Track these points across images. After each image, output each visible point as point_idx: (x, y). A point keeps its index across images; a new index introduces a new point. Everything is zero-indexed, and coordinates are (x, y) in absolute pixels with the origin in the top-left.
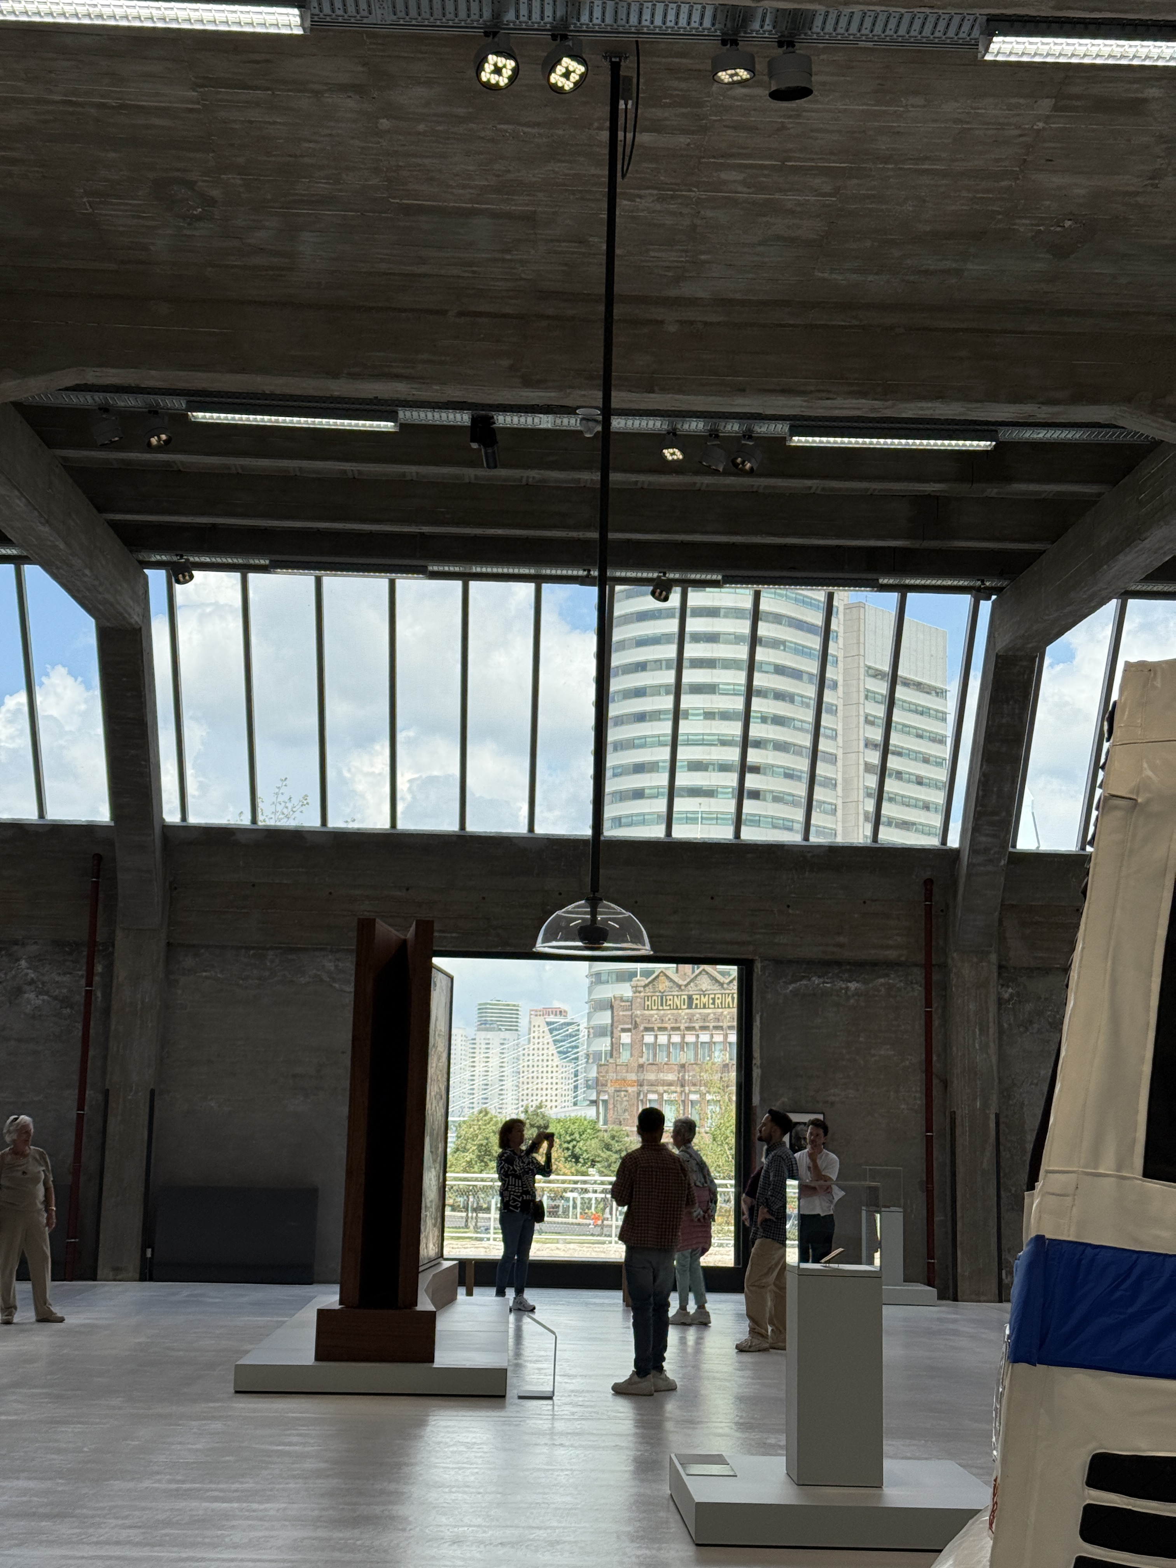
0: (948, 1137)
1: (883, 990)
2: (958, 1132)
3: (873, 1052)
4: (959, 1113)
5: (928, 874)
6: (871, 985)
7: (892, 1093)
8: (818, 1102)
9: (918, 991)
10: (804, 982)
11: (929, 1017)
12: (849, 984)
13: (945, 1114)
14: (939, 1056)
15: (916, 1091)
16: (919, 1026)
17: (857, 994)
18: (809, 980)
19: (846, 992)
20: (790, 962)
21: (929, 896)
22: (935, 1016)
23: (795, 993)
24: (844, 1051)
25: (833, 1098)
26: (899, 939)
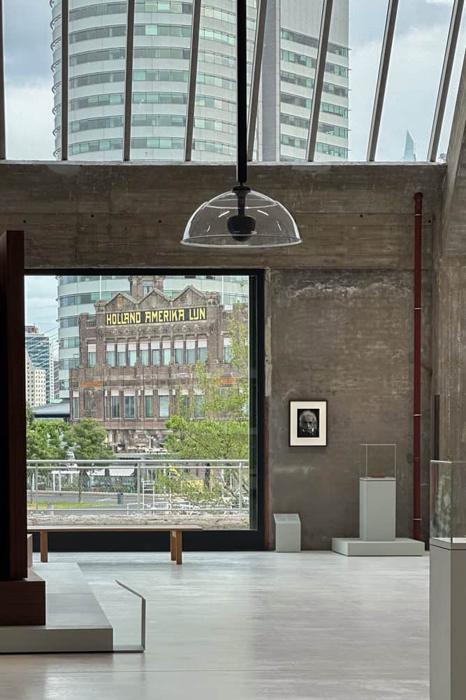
0: (432, 418)
1: (377, 292)
2: (441, 413)
3: (369, 347)
4: (442, 397)
5: (418, 189)
6: (367, 289)
7: (385, 381)
8: (321, 392)
9: (408, 293)
10: (309, 288)
11: (417, 315)
12: (348, 289)
13: (430, 398)
14: (425, 348)
15: (405, 380)
16: (408, 323)
17: (355, 297)
18: (314, 285)
19: (346, 296)
20: (296, 271)
21: (419, 209)
22: (422, 315)
23: (301, 298)
24: (344, 347)
25: (335, 388)
26: (391, 247)
